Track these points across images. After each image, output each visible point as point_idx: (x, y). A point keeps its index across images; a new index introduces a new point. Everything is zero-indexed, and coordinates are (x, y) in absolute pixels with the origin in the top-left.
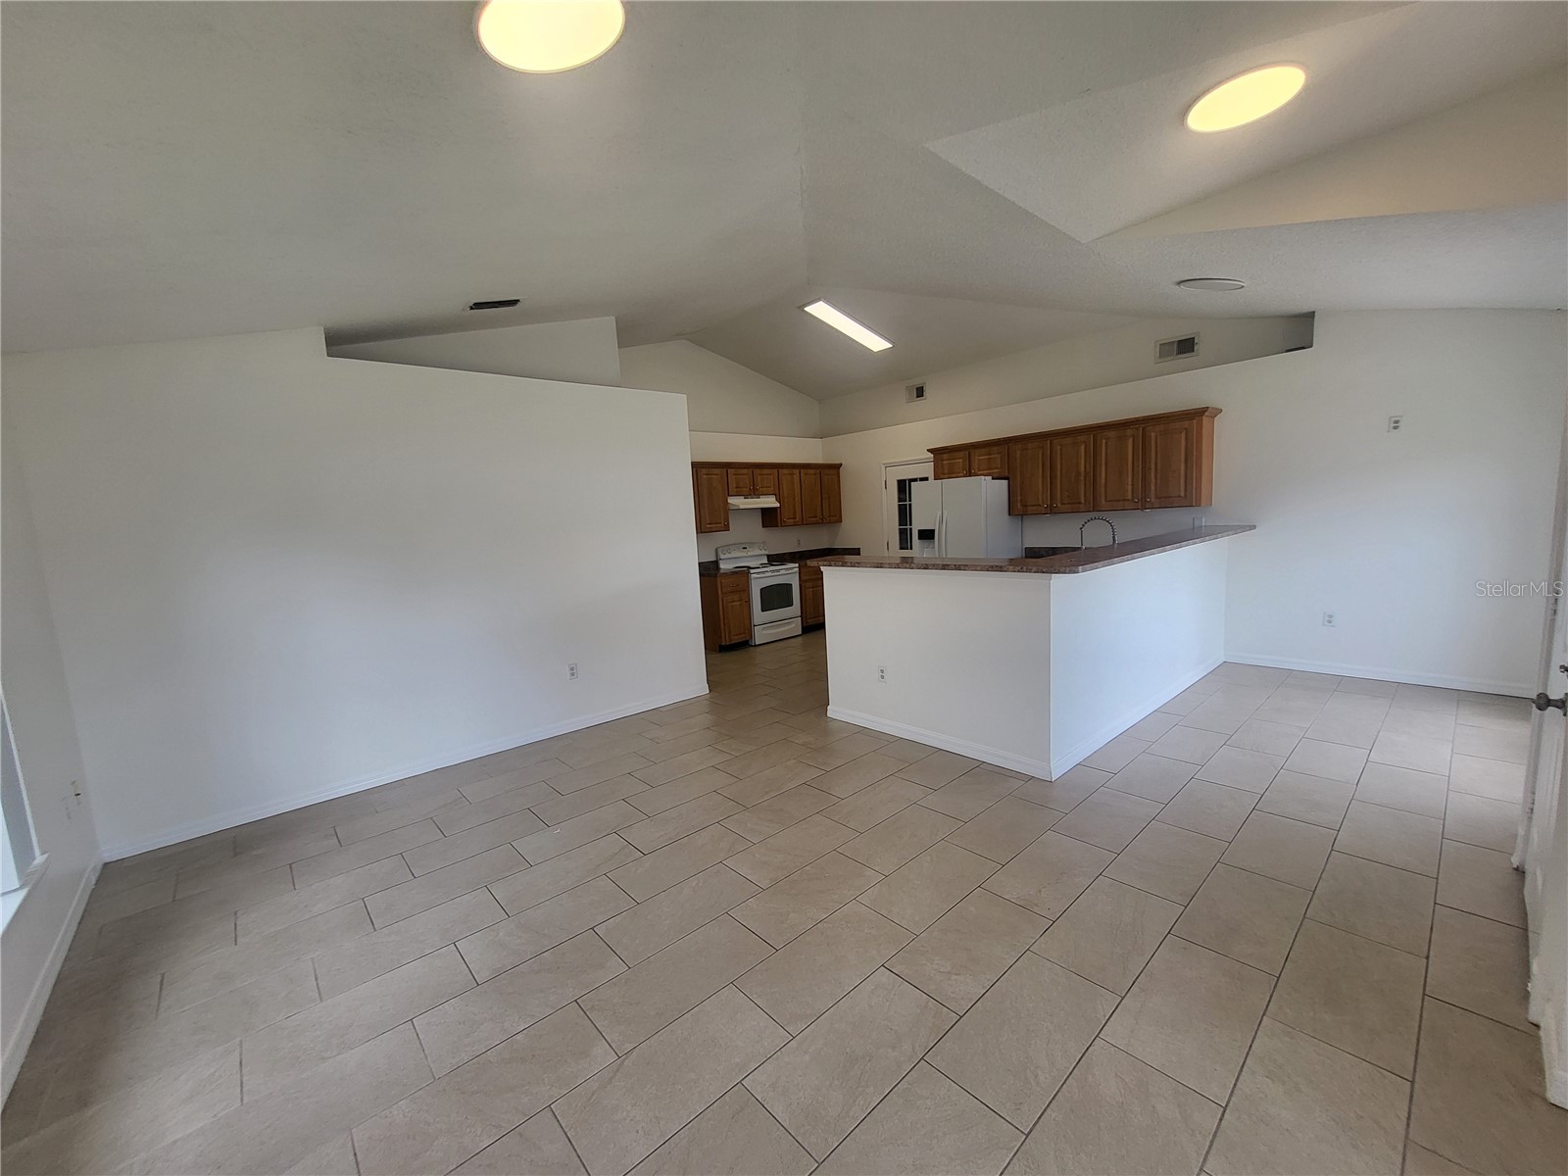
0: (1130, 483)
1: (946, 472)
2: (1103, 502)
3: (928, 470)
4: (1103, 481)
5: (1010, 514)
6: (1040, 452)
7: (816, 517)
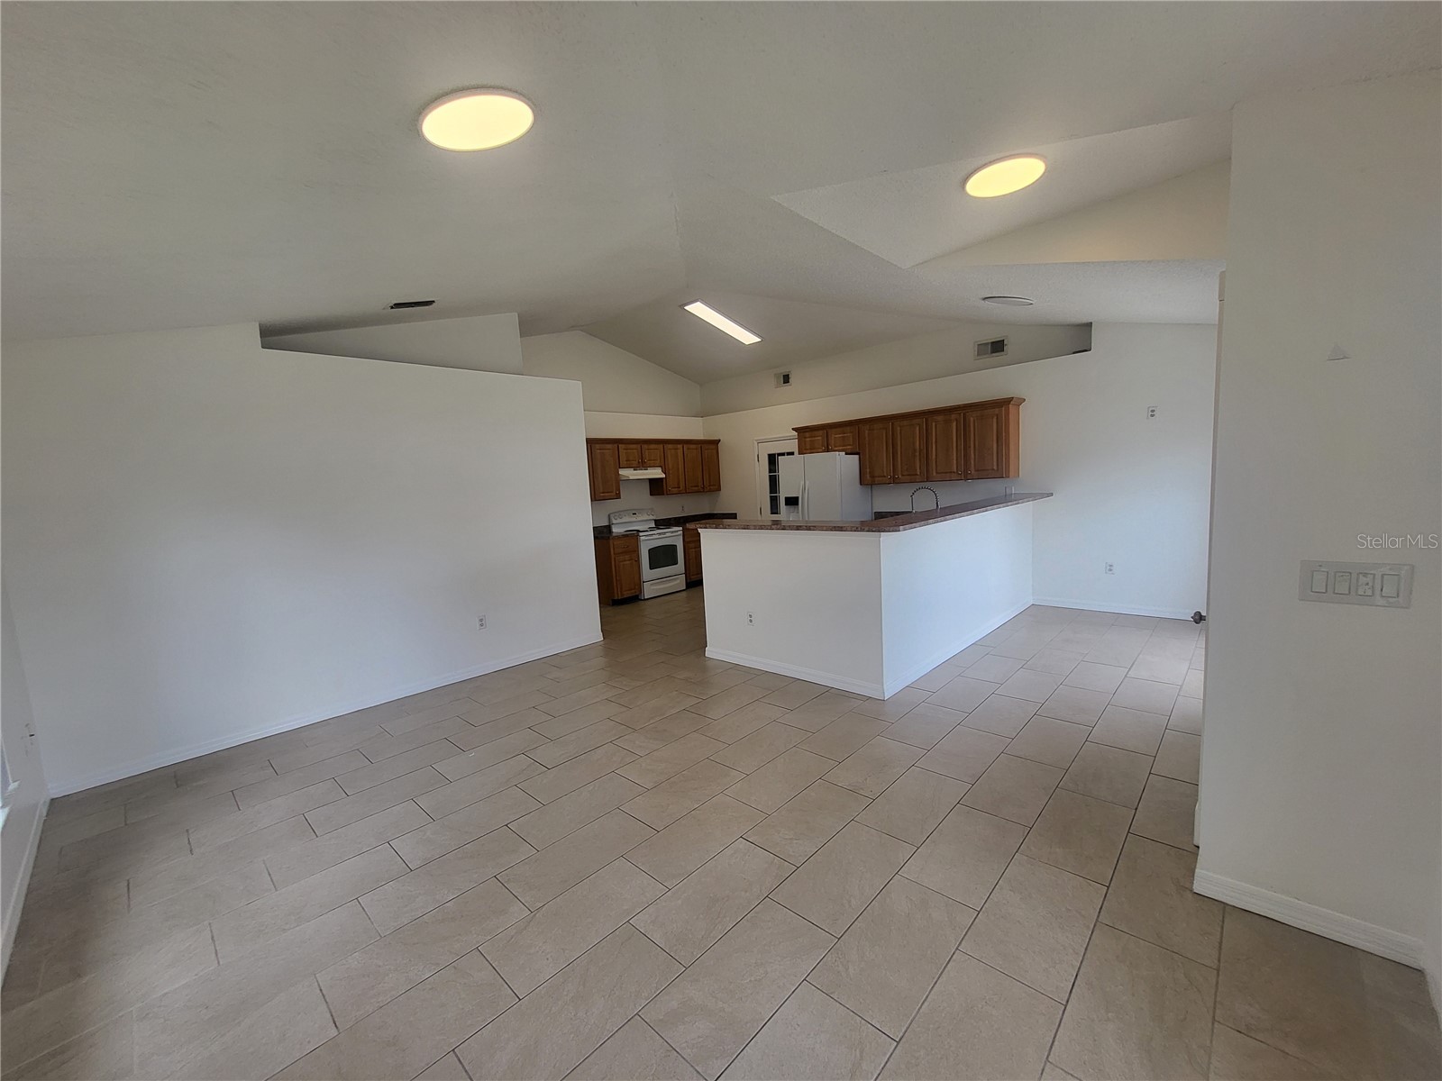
0: (955, 458)
1: (808, 447)
2: (935, 474)
3: (793, 445)
4: (934, 457)
5: (861, 484)
6: (884, 432)
7: (697, 486)
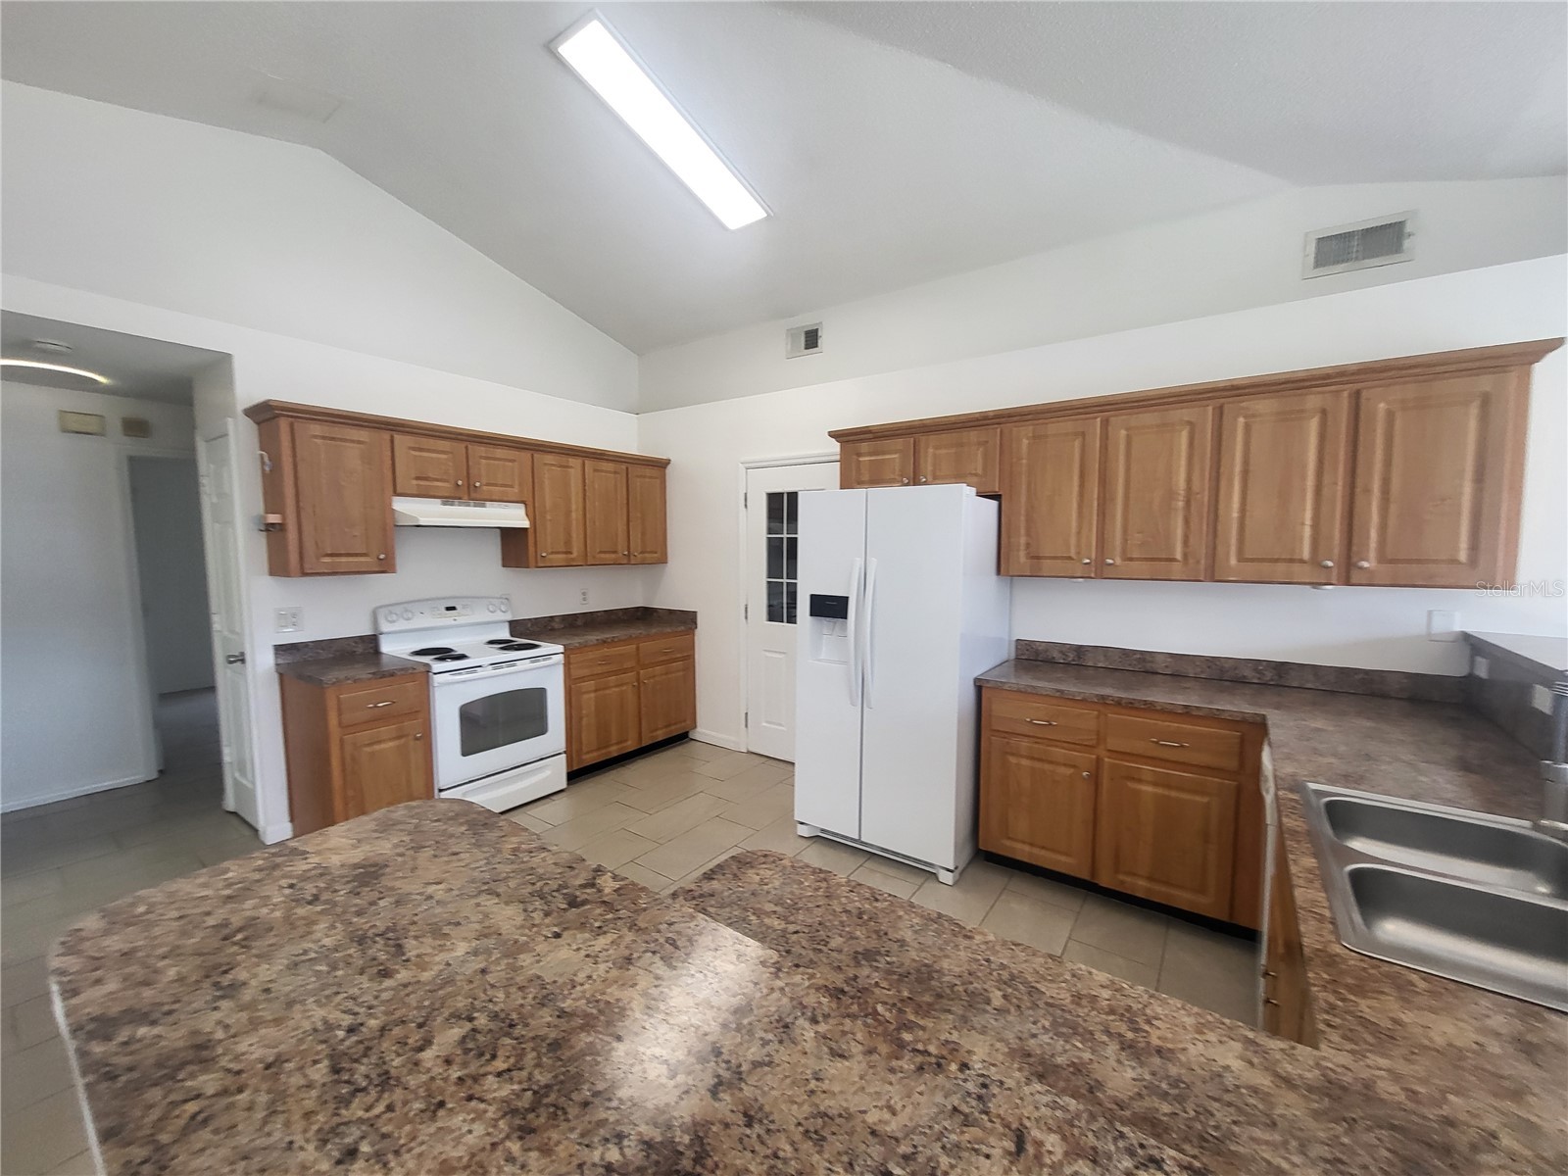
0: (1308, 522)
1: (866, 477)
2: (1233, 561)
3: (830, 472)
4: (1235, 515)
5: (999, 572)
6: (1077, 444)
7: (615, 552)
